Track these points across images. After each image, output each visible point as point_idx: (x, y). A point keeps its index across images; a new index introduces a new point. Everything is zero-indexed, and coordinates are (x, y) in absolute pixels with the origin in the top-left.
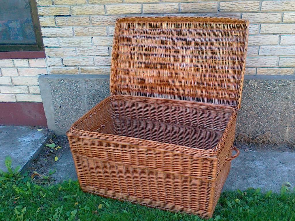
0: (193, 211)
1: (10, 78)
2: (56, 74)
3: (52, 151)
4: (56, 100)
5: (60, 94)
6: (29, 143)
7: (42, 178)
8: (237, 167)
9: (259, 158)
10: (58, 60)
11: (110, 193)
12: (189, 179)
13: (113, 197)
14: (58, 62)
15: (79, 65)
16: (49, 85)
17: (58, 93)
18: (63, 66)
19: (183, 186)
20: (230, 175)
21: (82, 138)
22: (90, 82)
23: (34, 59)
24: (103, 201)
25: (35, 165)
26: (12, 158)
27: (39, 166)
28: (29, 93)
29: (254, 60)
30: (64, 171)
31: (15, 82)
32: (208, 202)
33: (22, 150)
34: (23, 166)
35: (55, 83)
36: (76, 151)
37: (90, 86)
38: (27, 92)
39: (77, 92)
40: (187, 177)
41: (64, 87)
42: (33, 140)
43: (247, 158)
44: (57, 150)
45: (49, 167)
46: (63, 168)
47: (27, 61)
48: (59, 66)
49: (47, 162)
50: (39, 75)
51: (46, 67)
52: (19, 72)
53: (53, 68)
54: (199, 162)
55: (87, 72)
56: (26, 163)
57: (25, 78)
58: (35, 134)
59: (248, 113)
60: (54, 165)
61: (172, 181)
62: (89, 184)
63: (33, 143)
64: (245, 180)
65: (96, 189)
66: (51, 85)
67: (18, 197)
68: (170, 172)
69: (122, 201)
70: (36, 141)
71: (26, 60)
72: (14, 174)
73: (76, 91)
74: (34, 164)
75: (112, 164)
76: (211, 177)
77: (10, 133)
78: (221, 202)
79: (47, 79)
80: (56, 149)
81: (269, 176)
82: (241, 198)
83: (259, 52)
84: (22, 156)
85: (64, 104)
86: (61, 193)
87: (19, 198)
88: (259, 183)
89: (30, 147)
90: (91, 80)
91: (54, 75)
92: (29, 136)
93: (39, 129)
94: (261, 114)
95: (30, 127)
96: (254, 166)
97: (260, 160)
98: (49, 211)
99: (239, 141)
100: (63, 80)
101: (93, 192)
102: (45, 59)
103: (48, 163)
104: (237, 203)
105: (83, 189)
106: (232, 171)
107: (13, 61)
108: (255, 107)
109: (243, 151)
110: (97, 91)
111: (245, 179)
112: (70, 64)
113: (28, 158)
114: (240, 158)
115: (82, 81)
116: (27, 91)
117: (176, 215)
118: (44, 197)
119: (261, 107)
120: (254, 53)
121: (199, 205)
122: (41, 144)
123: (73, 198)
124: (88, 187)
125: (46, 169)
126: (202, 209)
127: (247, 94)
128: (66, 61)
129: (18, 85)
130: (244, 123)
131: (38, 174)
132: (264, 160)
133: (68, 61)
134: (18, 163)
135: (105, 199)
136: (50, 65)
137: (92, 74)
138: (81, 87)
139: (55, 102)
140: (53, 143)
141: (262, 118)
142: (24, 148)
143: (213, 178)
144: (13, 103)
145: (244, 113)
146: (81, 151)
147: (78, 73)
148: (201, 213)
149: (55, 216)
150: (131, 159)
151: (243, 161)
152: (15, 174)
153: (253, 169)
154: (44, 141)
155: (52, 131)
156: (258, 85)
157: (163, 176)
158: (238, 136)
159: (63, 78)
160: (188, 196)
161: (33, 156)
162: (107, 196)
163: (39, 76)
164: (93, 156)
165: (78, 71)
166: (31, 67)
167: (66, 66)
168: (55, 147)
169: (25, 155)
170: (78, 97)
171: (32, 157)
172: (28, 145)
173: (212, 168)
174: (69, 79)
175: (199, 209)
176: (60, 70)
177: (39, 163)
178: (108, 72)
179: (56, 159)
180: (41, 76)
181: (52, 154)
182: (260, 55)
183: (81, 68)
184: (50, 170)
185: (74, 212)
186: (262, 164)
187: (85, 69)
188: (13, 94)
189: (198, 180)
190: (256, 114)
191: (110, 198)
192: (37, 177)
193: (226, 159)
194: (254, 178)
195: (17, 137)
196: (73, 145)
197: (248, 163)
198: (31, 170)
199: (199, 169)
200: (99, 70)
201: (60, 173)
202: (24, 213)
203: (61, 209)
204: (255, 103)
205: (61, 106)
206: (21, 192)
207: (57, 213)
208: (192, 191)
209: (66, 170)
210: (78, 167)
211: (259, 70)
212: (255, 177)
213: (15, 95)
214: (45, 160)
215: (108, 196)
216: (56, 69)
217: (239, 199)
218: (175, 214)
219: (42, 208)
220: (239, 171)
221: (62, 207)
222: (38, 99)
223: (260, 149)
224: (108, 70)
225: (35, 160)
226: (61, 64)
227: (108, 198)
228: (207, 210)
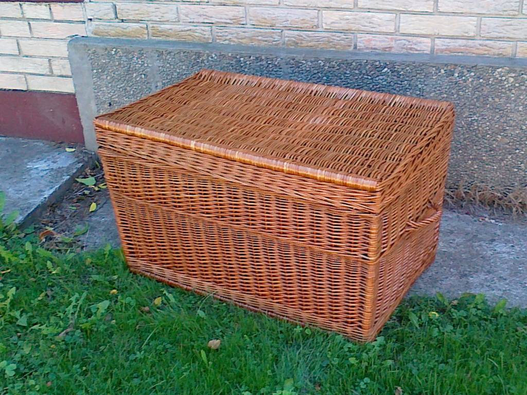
0: (334, 324)
1: (15, 40)
2: (103, 36)
3: (87, 192)
4: (102, 89)
5: (109, 78)
6: (45, 172)
7: (60, 240)
8: (453, 252)
9: (506, 238)
10: (107, 7)
11: (181, 277)
12: (325, 257)
13: (185, 287)
14: (107, 11)
15: (148, 21)
16: (89, 58)
17: (105, 77)
18: (117, 20)
19: (314, 270)
20: (435, 265)
21: (127, 161)
22: (168, 57)
23: (60, 4)
24: (165, 292)
25: (51, 216)
26: (9, 197)
27: (58, 218)
28: (51, 74)
29: (511, 25)
30: (103, 231)
31: (25, 51)
32: (362, 307)
33: (29, 185)
34: (26, 214)
35: (100, 54)
36: (117, 187)
37: (168, 65)
38: (46, 71)
39: (143, 76)
40: (322, 253)
41: (117, 63)
42: (54, 168)
43: (480, 236)
44: (98, 191)
45: (76, 222)
46: (103, 225)
47: (48, 7)
48: (110, 20)
49: (75, 212)
50: (71, 37)
51: (84, 22)
52: (33, 30)
53: (97, 23)
54: (344, 222)
55: (163, 35)
56: (33, 209)
57: (44, 42)
58: (59, 158)
59: (492, 139)
60: (87, 218)
61: (293, 260)
62: (142, 257)
63: (53, 173)
64: (464, 279)
65: (155, 268)
66: (92, 59)
67: (8, 269)
68: (289, 239)
69: (201, 296)
70: (59, 171)
71: (46, 5)
72: (6, 226)
73: (141, 74)
74: (48, 214)
75: (183, 216)
76: (366, 255)
77: (14, 152)
78: (399, 314)
79: (85, 45)
80: (97, 189)
81: (516, 273)
82: (442, 311)
83: (522, 7)
84: (27, 195)
85: (117, 99)
86: (88, 269)
87: (9, 272)
88: (492, 285)
89: (46, 181)
90: (170, 53)
91: (100, 38)
92: (48, 160)
93: (70, 148)
94: (520, 144)
95: (53, 143)
96: (490, 253)
97: (507, 242)
98: (62, 301)
99: (472, 201)
100: (114, 50)
101: (149, 274)
102: (82, 4)
103: (75, 214)
104: (431, 320)
105: (131, 266)
106: (442, 258)
107: (21, 5)
108: (508, 128)
109: (475, 221)
110: (182, 75)
111: (465, 275)
112: (131, 17)
113: (38, 201)
114: (467, 234)
115: (152, 54)
116: (48, 70)
117: (298, 329)
118: (56, 274)
119: (521, 129)
120: (512, 9)
121: (345, 313)
122: (68, 177)
123: (110, 282)
124: (140, 262)
125: (70, 224)
126: (352, 323)
127: (490, 99)
128: (122, 10)
129: (31, 57)
130: (483, 161)
131: (54, 232)
132: (515, 242)
133: (126, 11)
134: (17, 208)
135: (171, 289)
136: (92, 18)
137: (174, 39)
138: (150, 65)
139: (99, 94)
140: (92, 176)
141: (523, 153)
142: (35, 181)
143: (370, 259)
144: (22, 92)
145: (484, 140)
146: (125, 188)
147: (146, 36)
148: (349, 330)
149: (69, 310)
150: (217, 208)
151: (469, 240)
152: (8, 228)
153: (488, 258)
154: (75, 171)
155: (93, 153)
156: (516, 80)
157: (275, 248)
158: (469, 189)
159: (115, 45)
160: (325, 293)
161: (49, 197)
162: (174, 283)
163: (70, 39)
164: (147, 199)
165: (146, 32)
166: (55, 19)
167: (122, 21)
168: (95, 185)
169: (35, 195)
170: (144, 87)
171: (47, 199)
172: (42, 176)
173: (368, 237)
174: (126, 49)
175: (347, 322)
176: (110, 28)
177: (59, 212)
178: (204, 38)
179: (93, 207)
180: (74, 40)
181: (86, 199)
182: (524, 14)
183: (151, 25)
184: (79, 228)
185: (103, 305)
186: (508, 250)
187: (160, 29)
188: (20, 73)
189: (343, 261)
190: (511, 144)
191: (181, 287)
192: (49, 238)
193: (408, 223)
194: (483, 276)
195: (26, 161)
196: (110, 175)
197: (480, 245)
198: (43, 224)
199: (344, 237)
200: (188, 32)
201: (96, 234)
202: (11, 298)
203: (82, 299)
204: (508, 119)
205: (112, 103)
206: (13, 259)
207: (74, 303)
208: (333, 284)
209: (108, 229)
210: (122, 220)
211: (522, 47)
212: (487, 275)
213: (25, 77)
214: (71, 208)
215: (177, 283)
216: (103, 26)
217: (437, 312)
218: (298, 327)
219: (49, 293)
220: (455, 259)
221: (85, 295)
222: (67, 87)
223: (513, 219)
224: (205, 33)
225: (53, 204)
226: (113, 16)
227: (177, 287)
228: (361, 324)
